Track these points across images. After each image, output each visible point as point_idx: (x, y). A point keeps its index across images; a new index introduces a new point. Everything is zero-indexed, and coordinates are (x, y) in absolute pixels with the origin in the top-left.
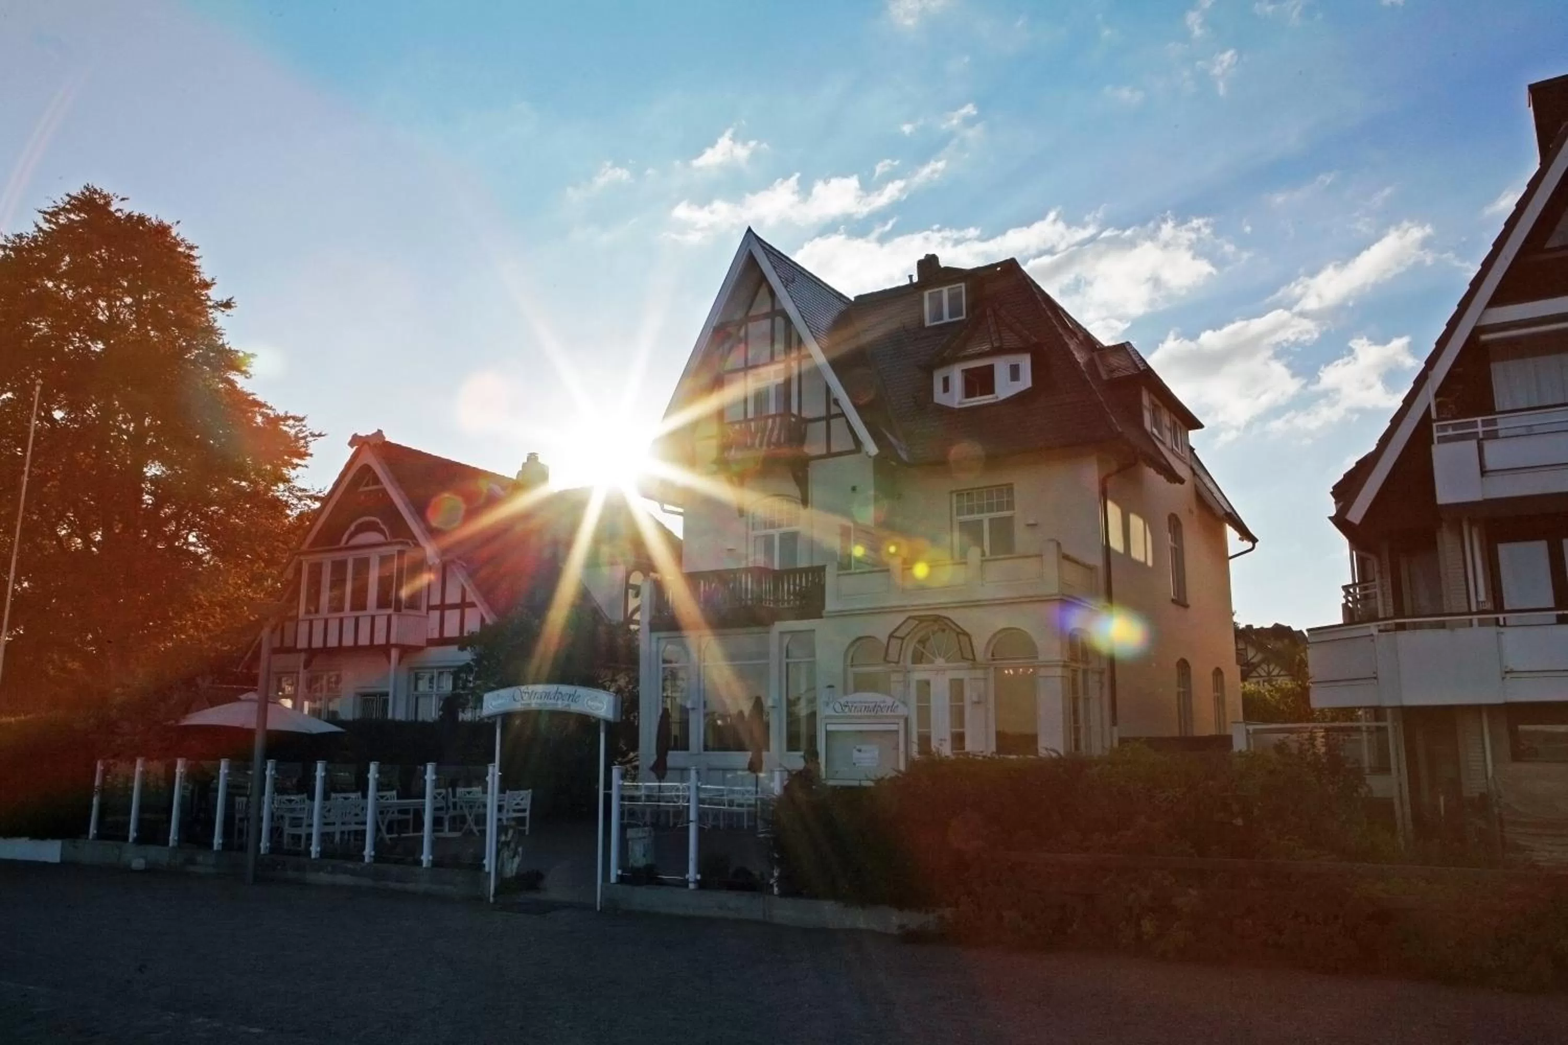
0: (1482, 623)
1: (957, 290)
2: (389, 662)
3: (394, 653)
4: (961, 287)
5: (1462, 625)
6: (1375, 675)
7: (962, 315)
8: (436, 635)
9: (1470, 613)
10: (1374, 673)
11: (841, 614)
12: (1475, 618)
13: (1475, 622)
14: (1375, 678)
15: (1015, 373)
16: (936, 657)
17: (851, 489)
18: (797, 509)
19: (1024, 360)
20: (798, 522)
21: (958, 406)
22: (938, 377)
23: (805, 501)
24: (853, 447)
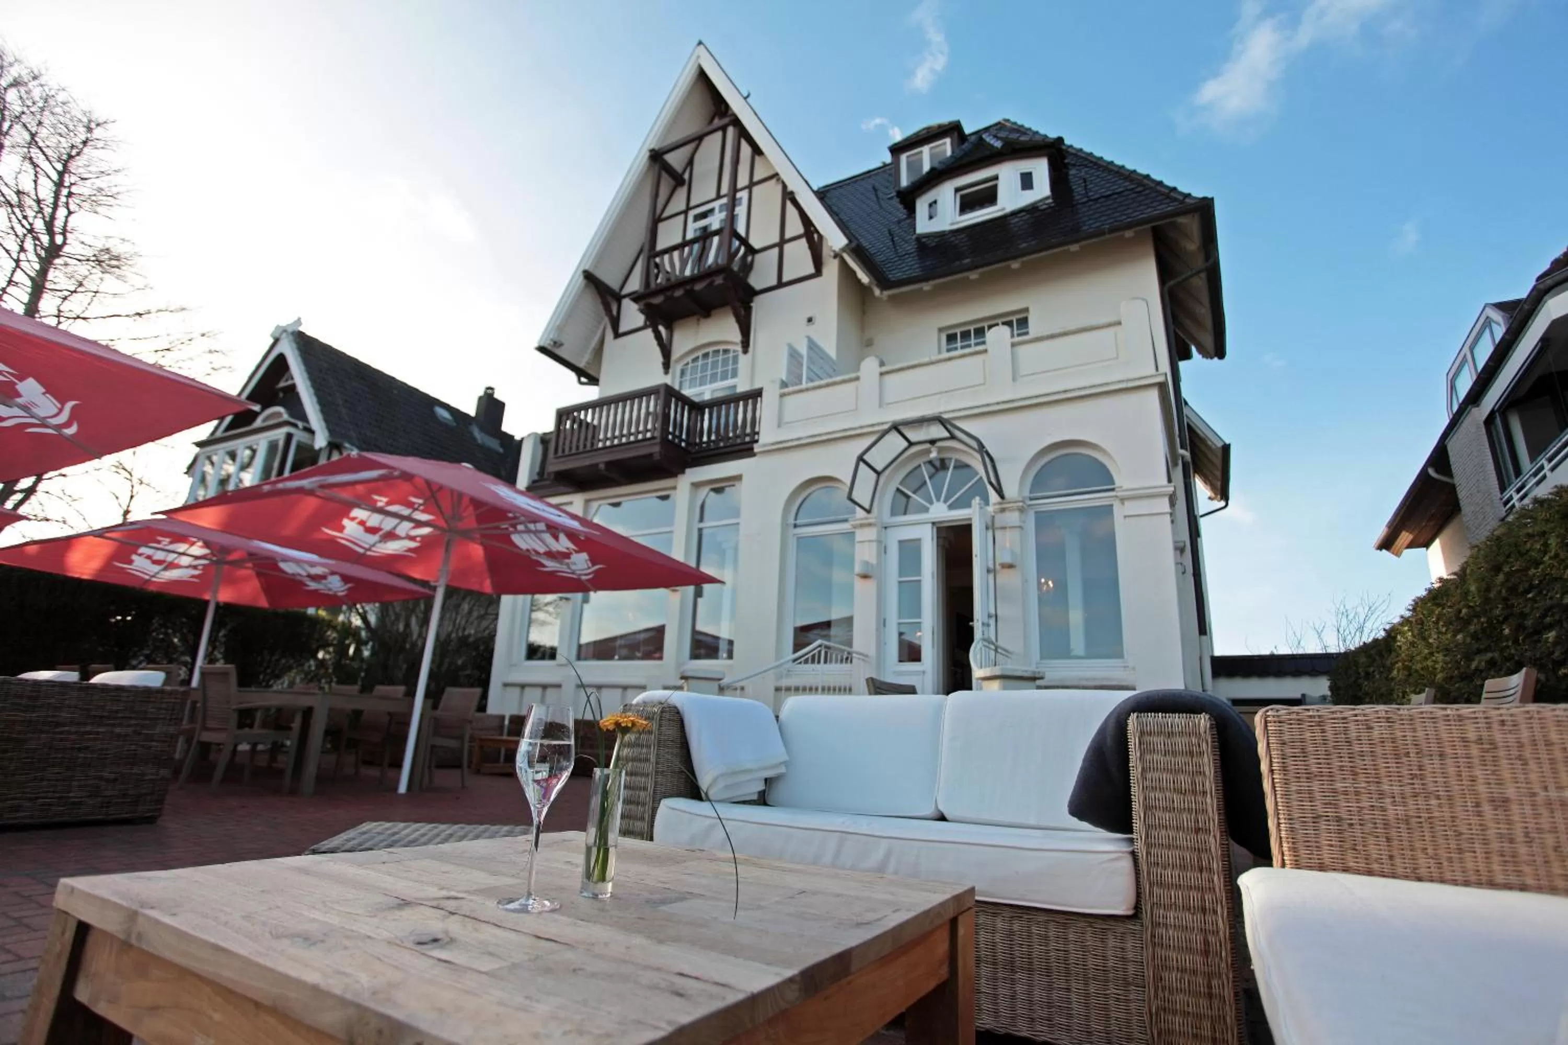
1: (943, 147)
4: (945, 143)
11: (782, 448)
15: (1027, 181)
16: (931, 503)
17: (806, 320)
18: (736, 359)
19: (1038, 166)
20: (735, 373)
21: (948, 228)
22: (922, 205)
23: (746, 344)
24: (812, 270)
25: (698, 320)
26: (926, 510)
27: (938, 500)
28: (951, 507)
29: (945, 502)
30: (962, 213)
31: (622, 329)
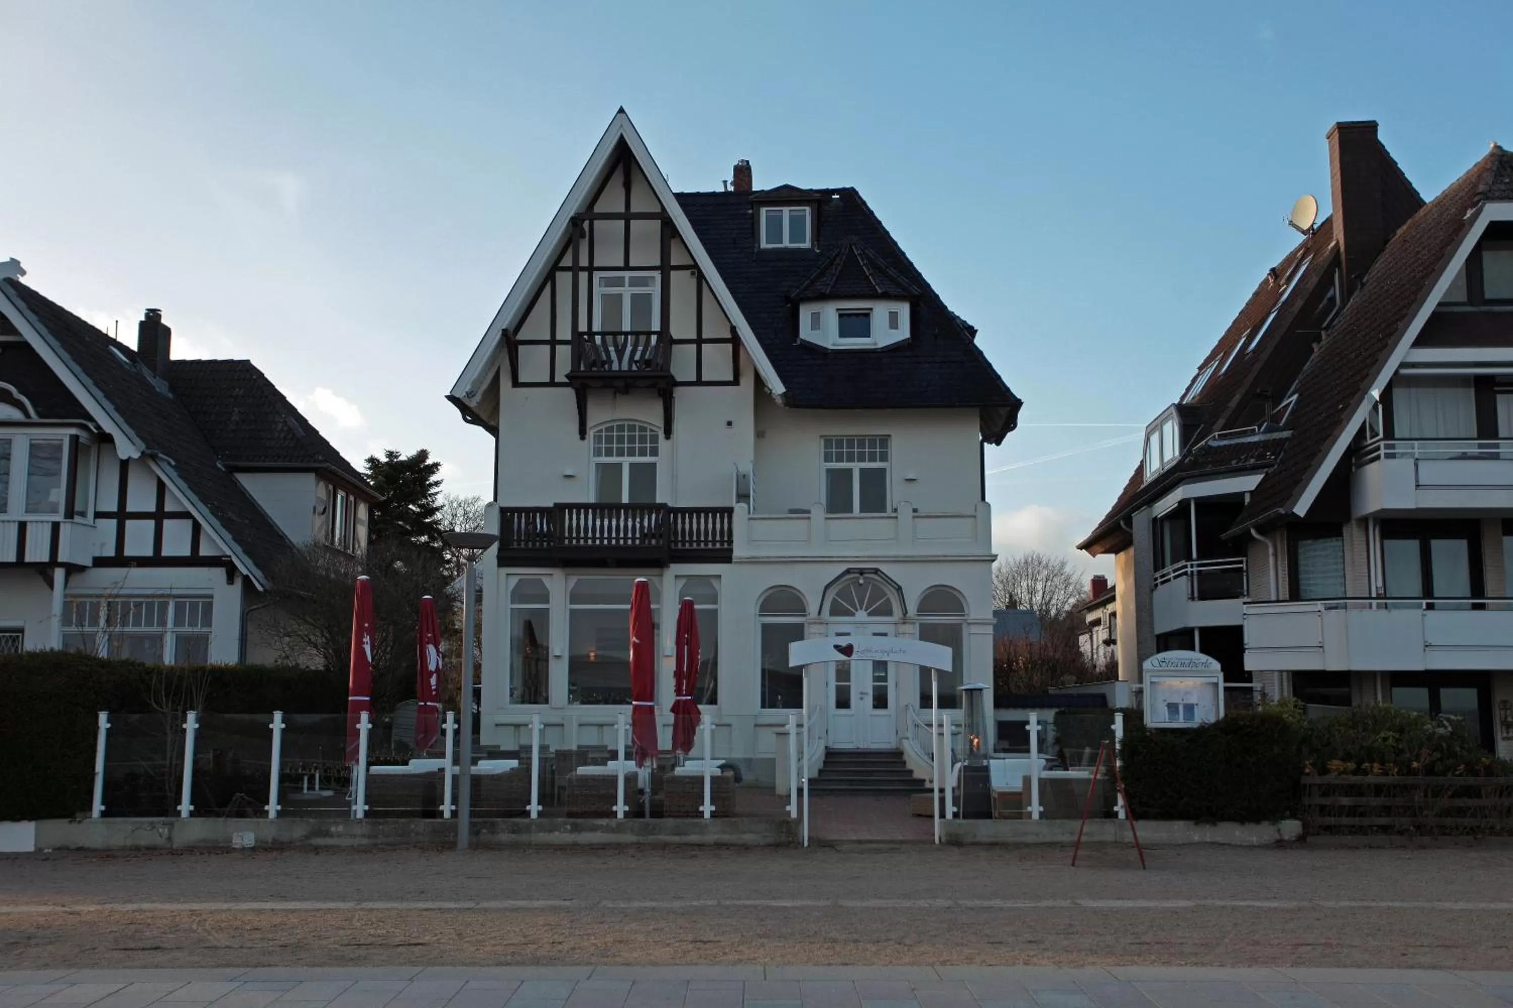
0: (1379, 606)
1: (802, 213)
2: (51, 586)
3: (59, 575)
4: (805, 210)
5: (1363, 607)
6: (1321, 645)
7: (804, 242)
8: (110, 552)
9: (1371, 598)
10: (1320, 643)
11: (753, 561)
12: (1374, 602)
13: (1374, 606)
14: (1321, 647)
15: (894, 322)
16: (857, 610)
17: (726, 424)
18: (654, 439)
19: (904, 310)
20: (654, 452)
21: (831, 347)
22: (805, 313)
23: (668, 433)
24: (730, 378)
25: (615, 393)
26: (853, 615)
27: (861, 608)
28: (869, 614)
29: (866, 610)
30: (842, 334)
31: (522, 379)
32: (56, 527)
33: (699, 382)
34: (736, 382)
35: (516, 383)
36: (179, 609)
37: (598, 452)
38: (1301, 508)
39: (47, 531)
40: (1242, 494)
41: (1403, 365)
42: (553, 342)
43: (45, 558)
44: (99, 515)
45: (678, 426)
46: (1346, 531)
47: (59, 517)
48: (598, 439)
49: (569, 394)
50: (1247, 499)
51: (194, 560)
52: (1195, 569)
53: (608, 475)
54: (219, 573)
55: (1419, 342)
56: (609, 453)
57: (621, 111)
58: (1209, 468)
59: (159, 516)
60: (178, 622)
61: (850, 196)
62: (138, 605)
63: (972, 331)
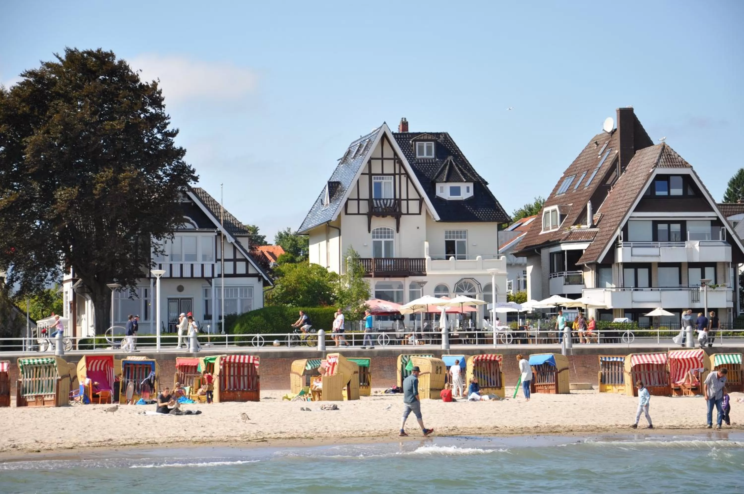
0: (621, 290)
1: (431, 145)
2: (211, 285)
3: (213, 281)
4: (432, 143)
7: (432, 155)
8: (220, 273)
11: (433, 275)
12: (619, 289)
14: (604, 302)
15: (468, 190)
16: (464, 291)
17: (417, 228)
18: (392, 232)
19: (471, 185)
20: (392, 237)
21: (448, 199)
22: (438, 186)
23: (398, 230)
24: (418, 212)
29: (467, 291)
30: (451, 195)
31: (348, 212)
32: (213, 266)
33: (408, 214)
34: (420, 214)
35: (346, 214)
36: (241, 291)
37: (374, 237)
38: (600, 261)
39: (211, 266)
40: (582, 250)
41: (630, 217)
42: (358, 200)
43: (210, 276)
44: (226, 260)
45: (401, 228)
46: (613, 266)
47: (214, 262)
48: (374, 233)
49: (365, 218)
50: (584, 252)
51: (247, 275)
52: (567, 274)
53: (377, 246)
54: (256, 279)
55: (635, 210)
56: (377, 237)
57: (385, 123)
58: (572, 240)
59: (235, 260)
60: (241, 296)
61: (446, 135)
62: (232, 290)
63: (486, 183)
